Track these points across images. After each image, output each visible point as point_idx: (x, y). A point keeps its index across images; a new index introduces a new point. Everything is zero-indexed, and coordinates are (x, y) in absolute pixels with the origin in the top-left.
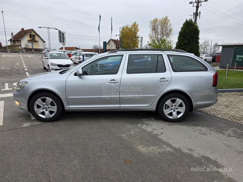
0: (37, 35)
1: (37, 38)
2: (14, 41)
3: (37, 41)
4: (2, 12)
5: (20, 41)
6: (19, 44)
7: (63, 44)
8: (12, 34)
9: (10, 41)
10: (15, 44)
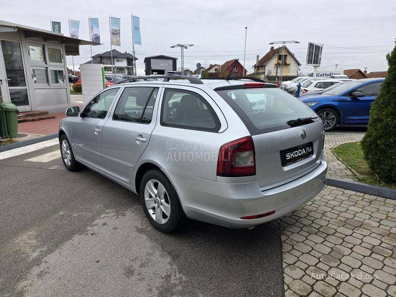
0: (290, 54)
1: (289, 60)
2: (258, 67)
3: (289, 64)
4: (246, 28)
5: (265, 66)
6: (263, 71)
7: (314, 66)
8: (258, 56)
9: (254, 68)
10: (259, 72)
